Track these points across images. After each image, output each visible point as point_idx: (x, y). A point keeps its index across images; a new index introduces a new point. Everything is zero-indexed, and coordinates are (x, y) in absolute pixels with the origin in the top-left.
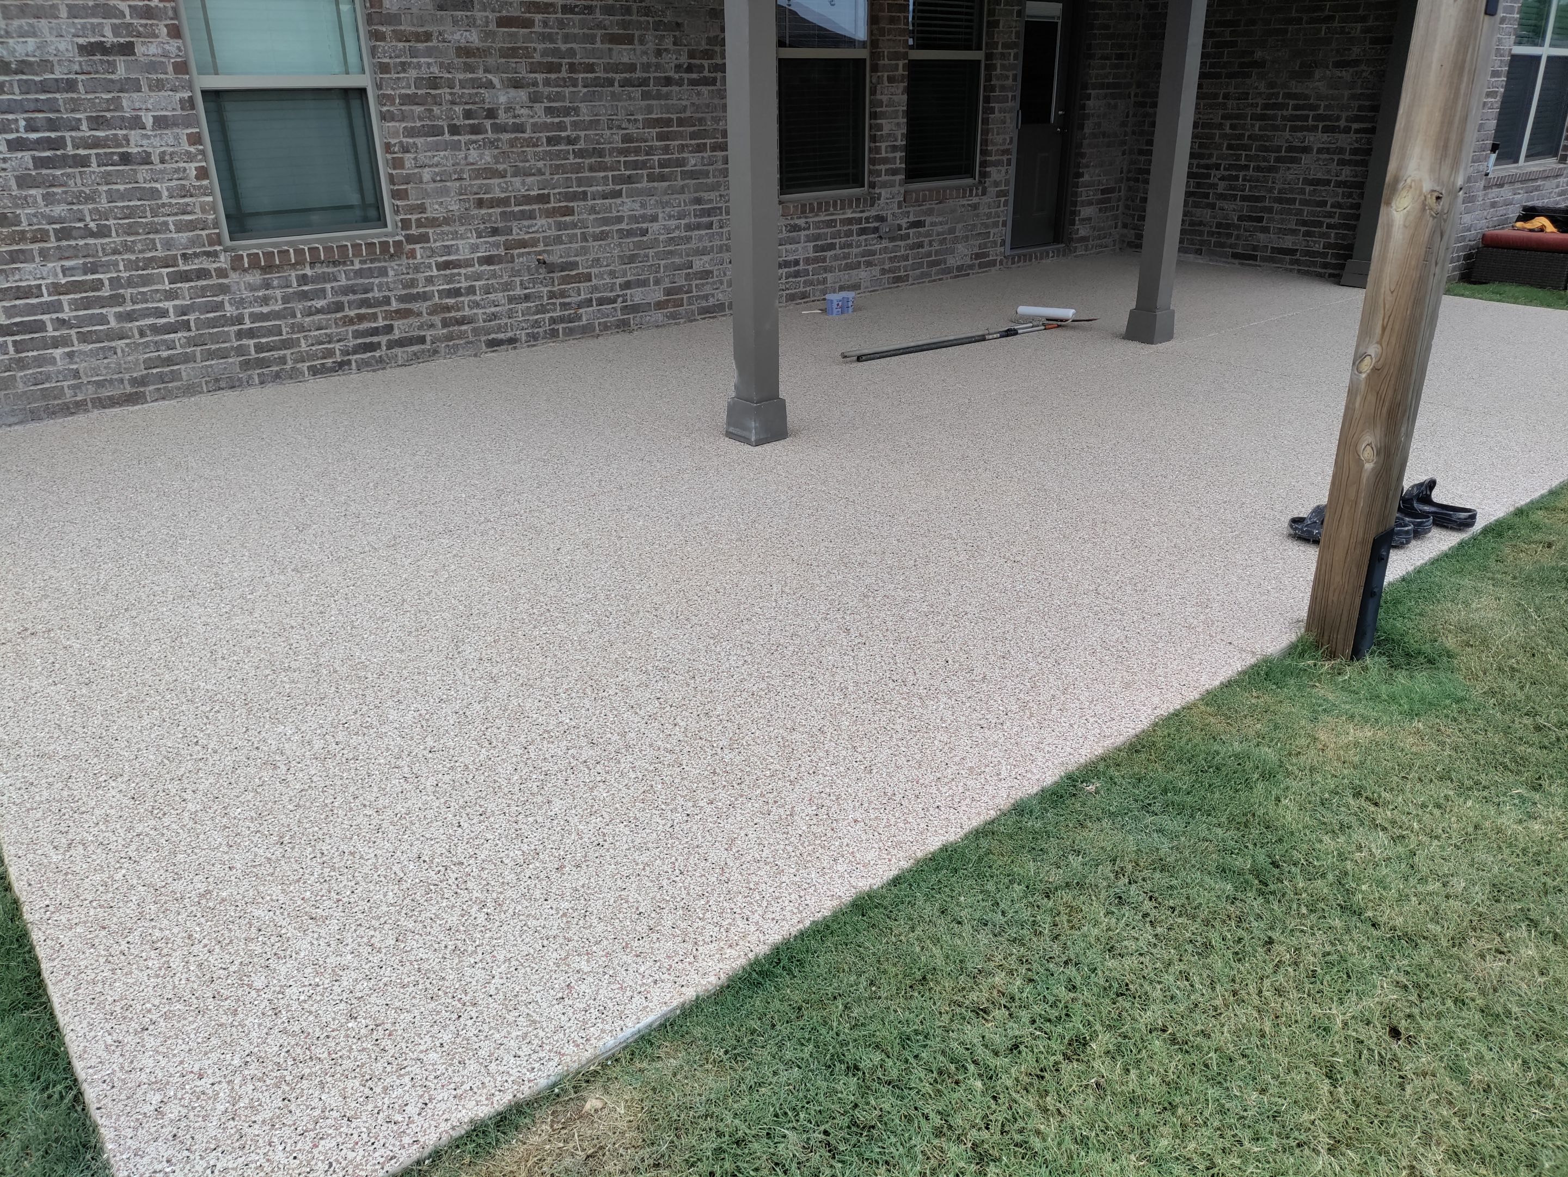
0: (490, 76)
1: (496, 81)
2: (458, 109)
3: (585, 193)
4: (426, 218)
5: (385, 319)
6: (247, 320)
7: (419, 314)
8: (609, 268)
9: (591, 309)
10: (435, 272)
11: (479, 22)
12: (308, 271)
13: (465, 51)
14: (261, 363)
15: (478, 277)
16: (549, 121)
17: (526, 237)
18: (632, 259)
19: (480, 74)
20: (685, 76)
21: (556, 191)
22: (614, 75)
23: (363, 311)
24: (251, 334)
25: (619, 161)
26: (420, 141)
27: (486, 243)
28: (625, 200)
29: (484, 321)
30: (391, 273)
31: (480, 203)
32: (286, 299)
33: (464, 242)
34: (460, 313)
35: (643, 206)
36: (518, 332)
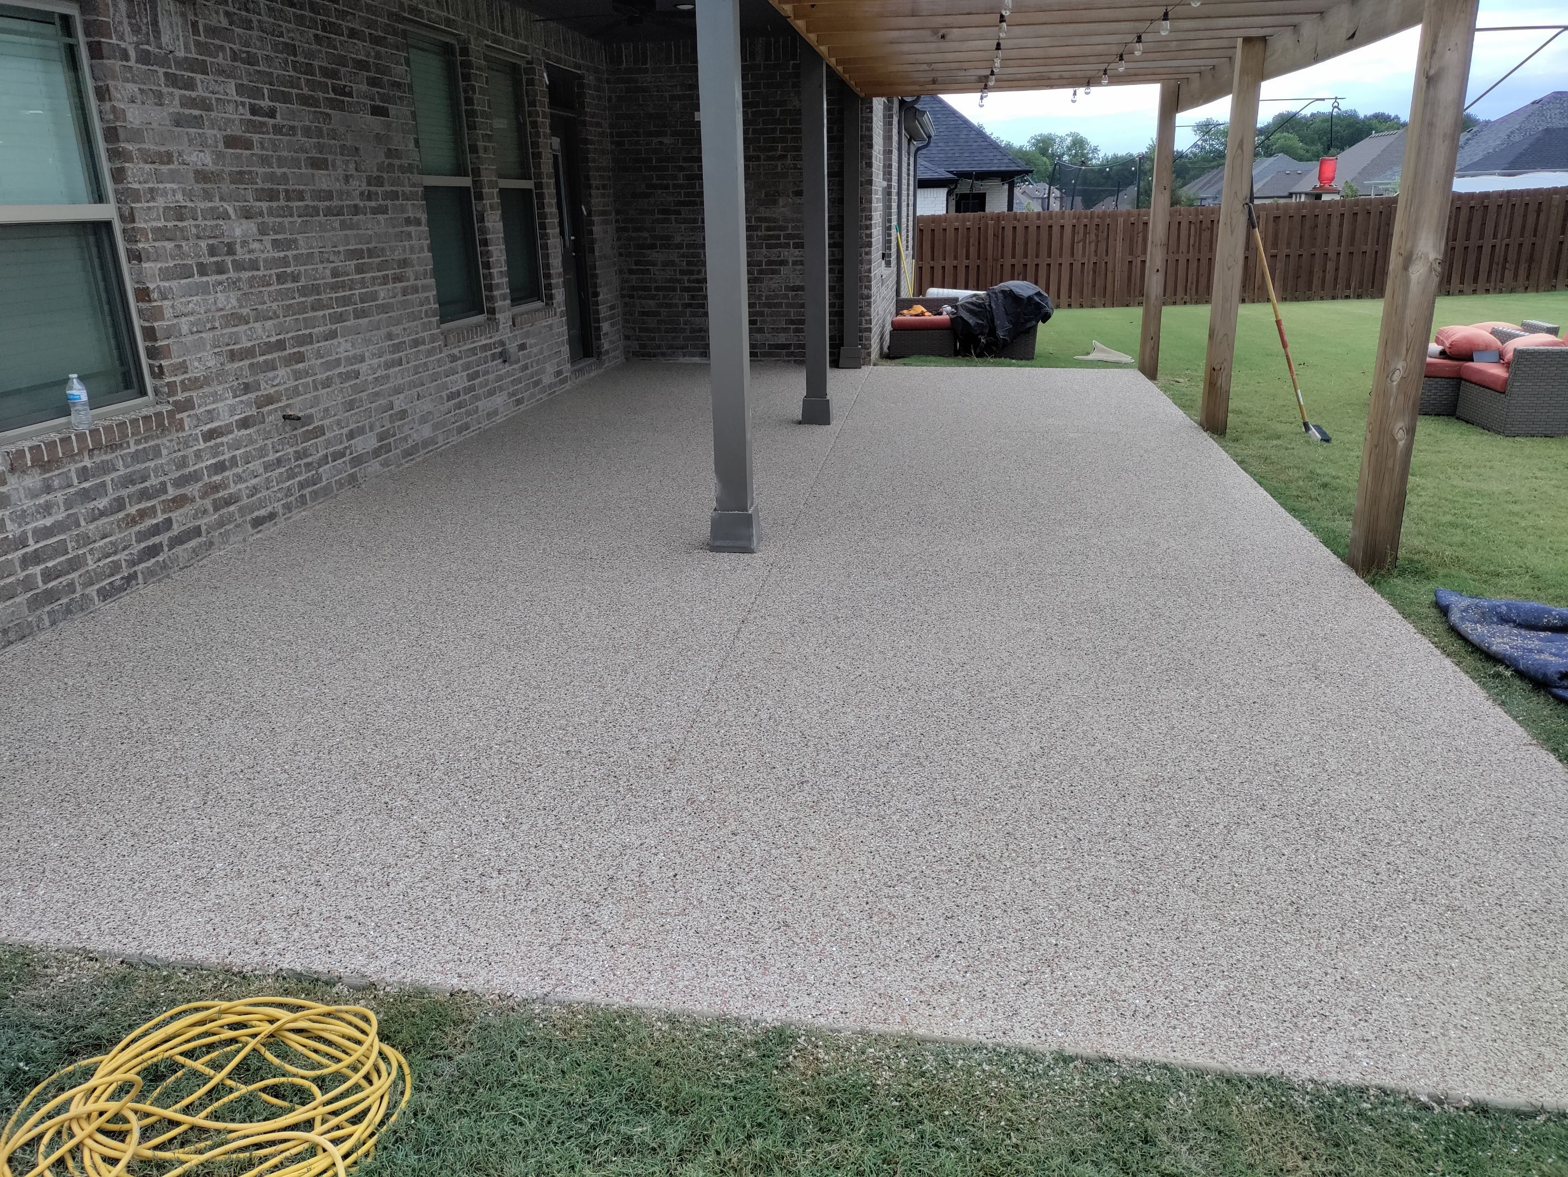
0: (225, 205)
1: (231, 211)
2: (203, 244)
3: (310, 335)
4: (189, 379)
5: (164, 511)
6: (31, 541)
7: (193, 500)
8: (336, 418)
9: (327, 466)
10: (202, 445)
11: (210, 141)
12: (87, 462)
13: (202, 176)
14: (50, 596)
15: (236, 445)
16: (276, 255)
17: (272, 391)
18: (350, 406)
19: (217, 203)
20: (368, 203)
21: (290, 335)
22: (319, 204)
23: (143, 505)
24: (36, 558)
25: (331, 298)
26: (174, 284)
27: (242, 402)
28: (341, 340)
29: (248, 498)
30: (164, 452)
31: (233, 356)
32: (69, 504)
33: (222, 404)
34: (226, 492)
35: (353, 345)
36: (276, 505)
